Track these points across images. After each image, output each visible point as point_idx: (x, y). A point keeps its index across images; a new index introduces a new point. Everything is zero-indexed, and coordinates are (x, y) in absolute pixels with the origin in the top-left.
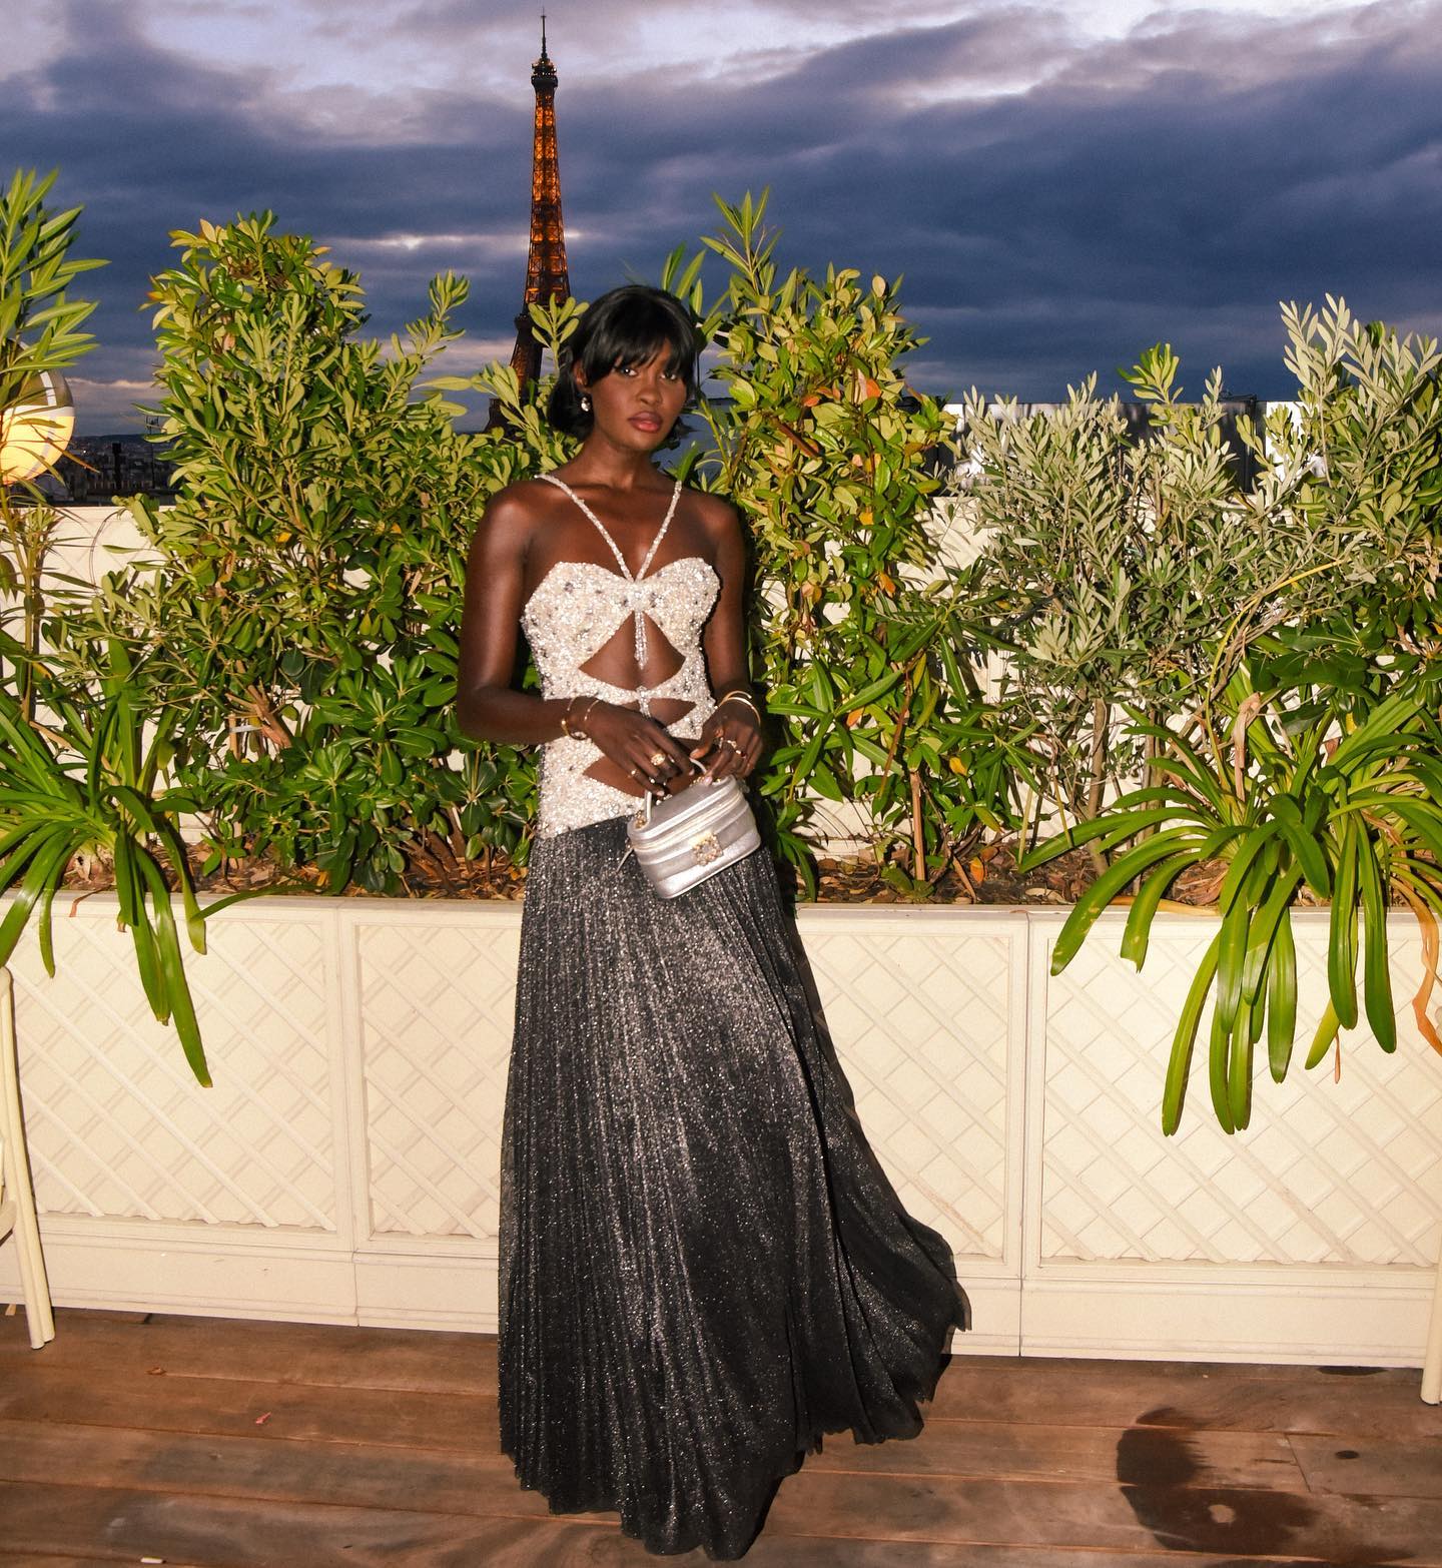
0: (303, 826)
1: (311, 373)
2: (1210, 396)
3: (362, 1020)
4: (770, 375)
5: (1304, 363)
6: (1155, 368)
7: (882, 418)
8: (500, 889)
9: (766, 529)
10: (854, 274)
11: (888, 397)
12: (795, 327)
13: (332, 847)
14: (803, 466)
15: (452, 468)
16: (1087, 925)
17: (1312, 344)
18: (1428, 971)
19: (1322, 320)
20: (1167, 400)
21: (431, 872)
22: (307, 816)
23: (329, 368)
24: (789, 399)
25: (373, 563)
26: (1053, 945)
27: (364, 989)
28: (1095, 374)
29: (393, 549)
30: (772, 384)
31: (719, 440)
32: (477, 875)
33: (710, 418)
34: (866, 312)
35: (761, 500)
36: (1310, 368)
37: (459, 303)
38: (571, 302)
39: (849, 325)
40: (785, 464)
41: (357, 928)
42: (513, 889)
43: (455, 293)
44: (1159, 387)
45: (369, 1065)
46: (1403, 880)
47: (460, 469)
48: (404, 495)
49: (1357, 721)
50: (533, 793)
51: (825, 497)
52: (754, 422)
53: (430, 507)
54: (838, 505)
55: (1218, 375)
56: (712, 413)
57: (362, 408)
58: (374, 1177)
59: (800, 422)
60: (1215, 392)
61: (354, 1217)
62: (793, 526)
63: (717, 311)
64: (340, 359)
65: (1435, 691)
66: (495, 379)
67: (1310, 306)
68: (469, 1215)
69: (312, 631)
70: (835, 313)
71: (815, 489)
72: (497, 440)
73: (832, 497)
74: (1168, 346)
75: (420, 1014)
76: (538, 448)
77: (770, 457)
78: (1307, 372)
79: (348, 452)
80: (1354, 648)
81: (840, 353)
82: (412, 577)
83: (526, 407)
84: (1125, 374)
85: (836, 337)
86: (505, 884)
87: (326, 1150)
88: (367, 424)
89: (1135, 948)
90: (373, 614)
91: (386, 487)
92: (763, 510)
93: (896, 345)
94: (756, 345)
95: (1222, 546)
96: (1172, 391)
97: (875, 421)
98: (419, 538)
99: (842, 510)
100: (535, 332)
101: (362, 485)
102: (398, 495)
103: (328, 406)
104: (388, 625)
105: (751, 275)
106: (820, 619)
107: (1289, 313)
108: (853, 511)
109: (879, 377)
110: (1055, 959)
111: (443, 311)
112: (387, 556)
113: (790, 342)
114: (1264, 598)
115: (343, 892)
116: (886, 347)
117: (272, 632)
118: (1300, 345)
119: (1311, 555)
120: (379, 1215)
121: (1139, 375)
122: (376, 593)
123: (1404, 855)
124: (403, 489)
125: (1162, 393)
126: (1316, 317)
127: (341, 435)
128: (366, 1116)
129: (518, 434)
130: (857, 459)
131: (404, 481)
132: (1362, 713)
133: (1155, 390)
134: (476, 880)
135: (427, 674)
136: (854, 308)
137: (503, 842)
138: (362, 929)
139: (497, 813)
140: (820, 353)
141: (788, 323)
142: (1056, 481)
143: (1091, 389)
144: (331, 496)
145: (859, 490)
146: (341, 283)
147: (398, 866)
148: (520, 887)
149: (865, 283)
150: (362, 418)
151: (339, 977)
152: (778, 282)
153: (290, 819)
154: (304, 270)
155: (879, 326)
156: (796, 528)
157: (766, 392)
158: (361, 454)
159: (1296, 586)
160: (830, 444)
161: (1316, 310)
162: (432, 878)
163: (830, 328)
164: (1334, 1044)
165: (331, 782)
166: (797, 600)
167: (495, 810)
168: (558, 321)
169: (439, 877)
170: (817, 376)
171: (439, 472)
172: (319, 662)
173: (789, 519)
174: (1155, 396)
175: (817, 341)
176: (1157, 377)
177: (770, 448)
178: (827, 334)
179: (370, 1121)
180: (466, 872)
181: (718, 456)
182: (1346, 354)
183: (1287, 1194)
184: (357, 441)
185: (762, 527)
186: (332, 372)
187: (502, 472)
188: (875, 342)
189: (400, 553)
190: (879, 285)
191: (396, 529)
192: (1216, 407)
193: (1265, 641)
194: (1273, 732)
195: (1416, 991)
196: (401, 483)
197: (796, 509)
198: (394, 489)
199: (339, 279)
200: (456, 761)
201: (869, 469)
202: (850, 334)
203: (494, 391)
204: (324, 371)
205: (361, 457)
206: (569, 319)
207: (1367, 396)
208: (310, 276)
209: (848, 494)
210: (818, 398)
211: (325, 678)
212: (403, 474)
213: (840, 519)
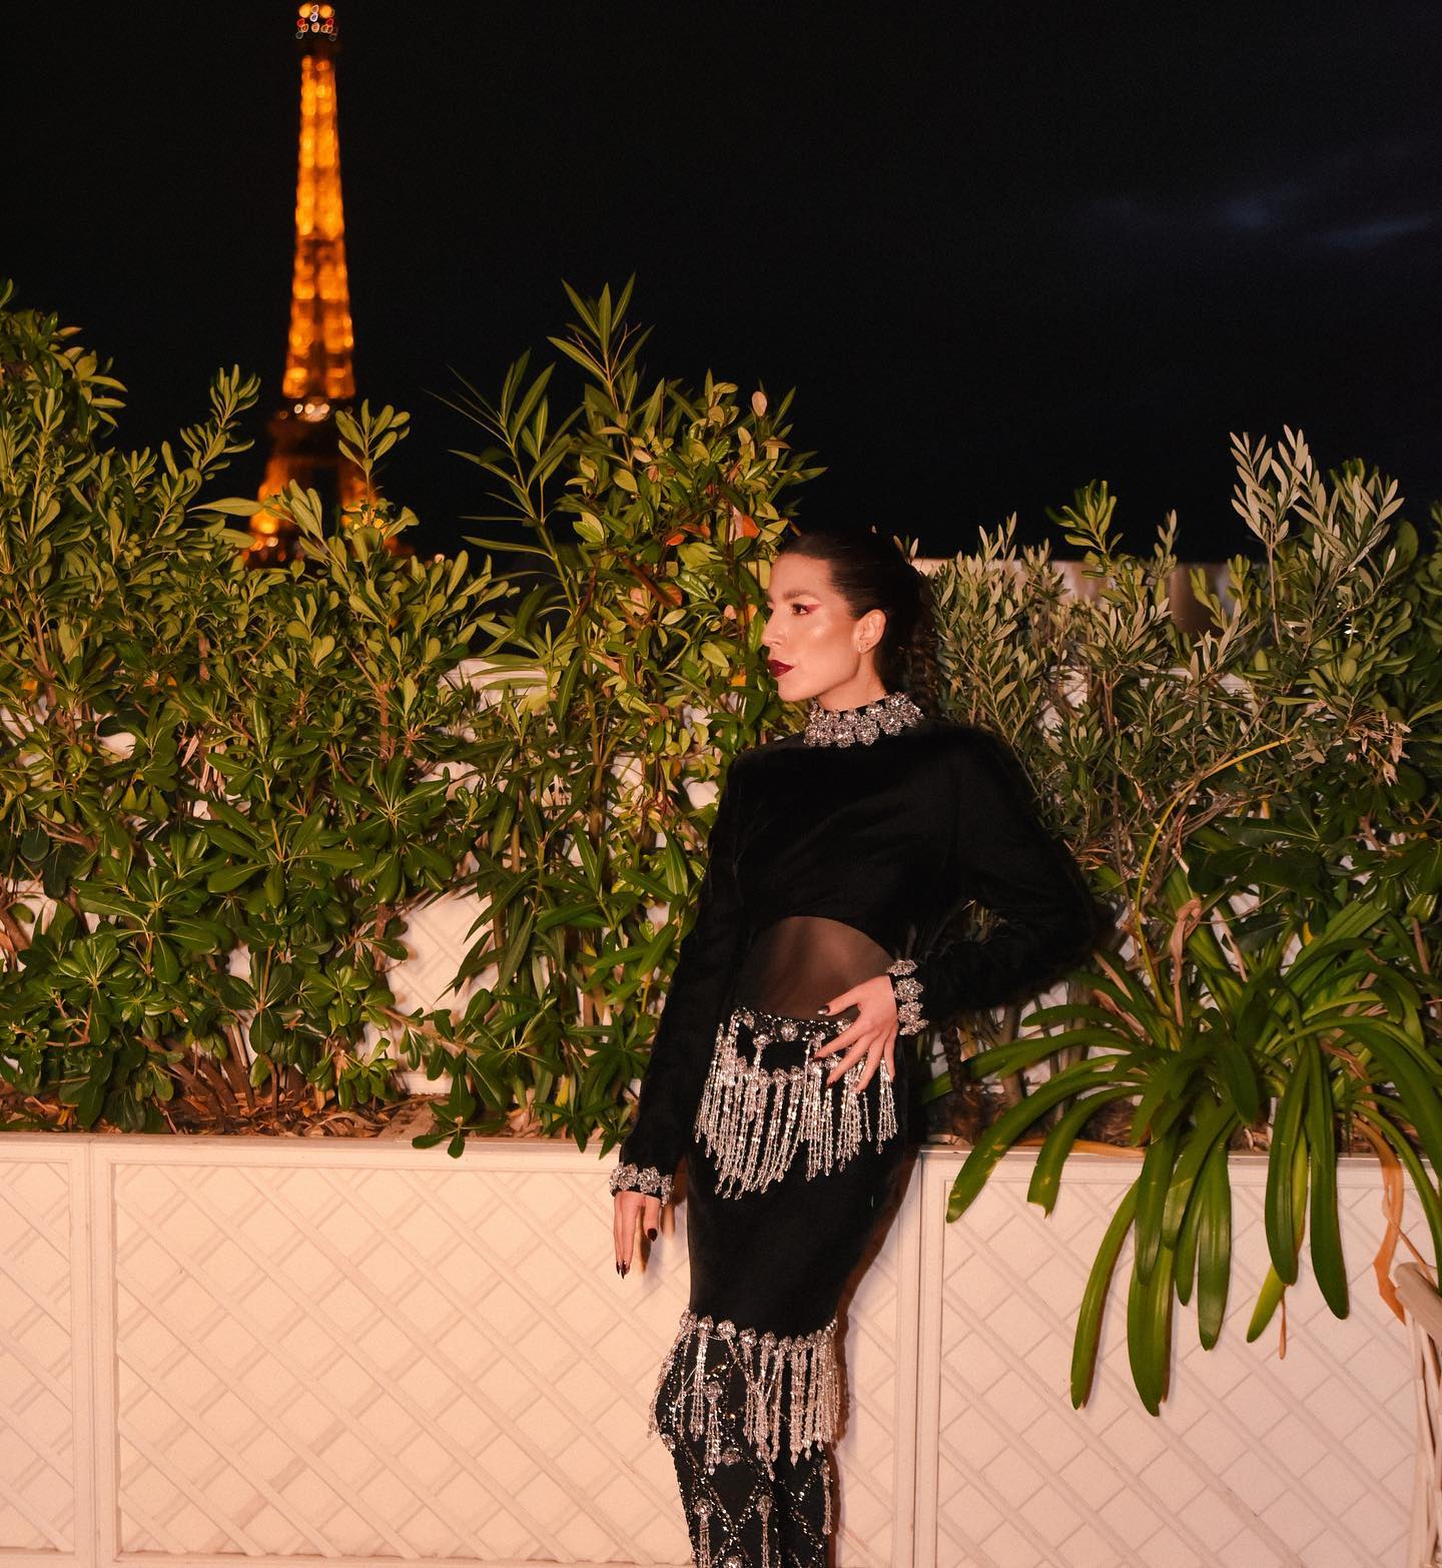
0: (54, 1036)
1: (63, 486)
2: (1163, 546)
3: (116, 1283)
4: (627, 507)
5: (1254, 506)
6: (1089, 511)
7: (761, 562)
8: (289, 1126)
9: (618, 688)
10: (730, 388)
11: (768, 537)
12: (659, 452)
13: (80, 1075)
14: (663, 617)
15: (244, 608)
16: (991, 1164)
17: (1264, 486)
18: (1390, 1225)
19: (1277, 456)
20: (1103, 549)
21: (202, 1109)
22: (58, 1025)
23: (85, 481)
24: (648, 536)
25: (141, 725)
26: (950, 1186)
27: (119, 1244)
28: (1015, 515)
29: (167, 706)
30: (628, 519)
31: (565, 584)
32: (261, 1110)
33: (555, 558)
34: (743, 434)
35: (613, 654)
36: (1261, 512)
37: (247, 407)
38: (388, 410)
39: (724, 448)
40: (641, 612)
41: (113, 1166)
42: (305, 1126)
43: (243, 393)
44: (1095, 532)
45: (122, 1341)
46: (1366, 1119)
47: (252, 611)
48: (183, 640)
49: (1313, 932)
50: (336, 1002)
51: (692, 656)
52: (607, 561)
53: (210, 655)
54: (706, 665)
55: (1173, 520)
56: (558, 552)
57: (130, 534)
58: (123, 1483)
59: (662, 563)
60: (1169, 541)
61: (97, 1533)
62: (649, 688)
63: (565, 432)
64: (98, 471)
65: (1398, 893)
66: (294, 503)
67: (1264, 440)
68: (242, 1528)
69: (66, 804)
70: (708, 435)
71: (677, 645)
72: (296, 576)
73: (700, 657)
74: (1105, 483)
75: (189, 1275)
76: (346, 587)
77: (626, 605)
78: (1257, 517)
79: (112, 585)
80: (1311, 843)
81: (710, 482)
82: (187, 744)
83: (332, 539)
84: (1053, 516)
85: (707, 463)
86: (295, 1121)
87: (63, 1449)
88: (137, 552)
89: (1044, 1191)
90: (139, 786)
91: (160, 631)
92: (615, 667)
93: (780, 475)
94: (612, 472)
95: (1154, 718)
96: (1109, 535)
97: (752, 566)
98: (201, 692)
99: (712, 671)
100: (342, 446)
101: (128, 627)
102: (176, 640)
103: (88, 529)
104: (159, 801)
105: (609, 384)
106: (681, 799)
107: (1240, 445)
108: (725, 673)
109: (759, 513)
110: (952, 1203)
111: (227, 416)
112: (158, 715)
113: (653, 469)
114: (1202, 783)
115: (94, 1128)
116: (768, 477)
117: (13, 804)
118: (1251, 485)
119: (1258, 731)
120: (128, 1530)
121: (1070, 518)
122: (142, 761)
123: (1369, 1089)
124: (183, 630)
125: (1099, 540)
126: (1269, 452)
127: (105, 565)
128: (117, 1403)
129: (320, 572)
130: (730, 612)
131: (184, 622)
132: (1319, 922)
133: (1089, 536)
134: (260, 1116)
135: (212, 852)
136: (729, 430)
137: (297, 1059)
138: (119, 1169)
139: (292, 1025)
140: (687, 483)
141: (649, 446)
142: (964, 640)
143: (1010, 533)
144: (86, 642)
145: (731, 648)
146: (94, 374)
147: (166, 1094)
148: (314, 1124)
149: (743, 402)
150: (131, 545)
151: (89, 1227)
152: (643, 394)
153: (36, 1029)
154: (49, 358)
155: (761, 454)
156: (653, 689)
157: (620, 527)
158: (130, 589)
159: (1240, 768)
160: (698, 591)
161: (1271, 444)
162: (204, 1115)
163: (699, 452)
164: (1279, 1310)
165: (94, 980)
166: (652, 776)
167: (288, 1021)
168: (371, 433)
169: (212, 1114)
170: (682, 510)
171: (227, 612)
172: (67, 847)
173: (645, 677)
174: (1087, 543)
175: (683, 468)
176: (1091, 520)
177: (624, 593)
178: (696, 459)
179: (122, 1409)
180: (246, 1109)
181: (565, 602)
182: (1300, 498)
183: (1229, 1495)
184: (123, 574)
185: (613, 688)
186: (88, 486)
187: (306, 611)
188: (754, 471)
189: (178, 711)
190: (760, 402)
191: (172, 682)
192: (1169, 559)
193: (1208, 835)
194: (1222, 946)
195: (1377, 1249)
196: (179, 624)
197: (651, 666)
198: (172, 631)
199: (94, 370)
200: (241, 965)
201: (742, 623)
202: (723, 461)
203: (293, 518)
204: (78, 485)
205: (129, 592)
206: (387, 431)
207: (1323, 547)
208: (57, 362)
209: (718, 651)
210: (682, 537)
211: (76, 866)
212: (181, 614)
213: (709, 682)
